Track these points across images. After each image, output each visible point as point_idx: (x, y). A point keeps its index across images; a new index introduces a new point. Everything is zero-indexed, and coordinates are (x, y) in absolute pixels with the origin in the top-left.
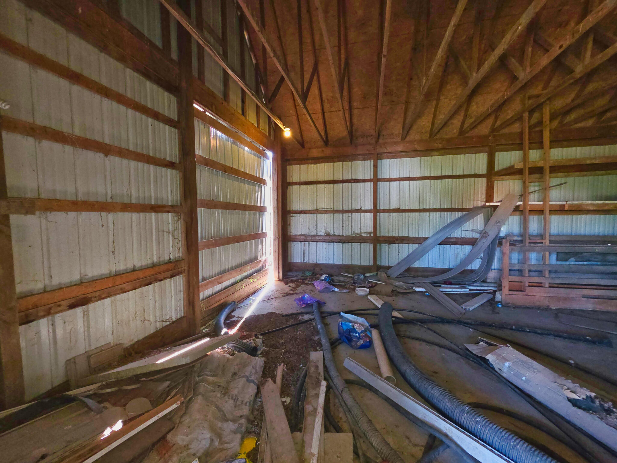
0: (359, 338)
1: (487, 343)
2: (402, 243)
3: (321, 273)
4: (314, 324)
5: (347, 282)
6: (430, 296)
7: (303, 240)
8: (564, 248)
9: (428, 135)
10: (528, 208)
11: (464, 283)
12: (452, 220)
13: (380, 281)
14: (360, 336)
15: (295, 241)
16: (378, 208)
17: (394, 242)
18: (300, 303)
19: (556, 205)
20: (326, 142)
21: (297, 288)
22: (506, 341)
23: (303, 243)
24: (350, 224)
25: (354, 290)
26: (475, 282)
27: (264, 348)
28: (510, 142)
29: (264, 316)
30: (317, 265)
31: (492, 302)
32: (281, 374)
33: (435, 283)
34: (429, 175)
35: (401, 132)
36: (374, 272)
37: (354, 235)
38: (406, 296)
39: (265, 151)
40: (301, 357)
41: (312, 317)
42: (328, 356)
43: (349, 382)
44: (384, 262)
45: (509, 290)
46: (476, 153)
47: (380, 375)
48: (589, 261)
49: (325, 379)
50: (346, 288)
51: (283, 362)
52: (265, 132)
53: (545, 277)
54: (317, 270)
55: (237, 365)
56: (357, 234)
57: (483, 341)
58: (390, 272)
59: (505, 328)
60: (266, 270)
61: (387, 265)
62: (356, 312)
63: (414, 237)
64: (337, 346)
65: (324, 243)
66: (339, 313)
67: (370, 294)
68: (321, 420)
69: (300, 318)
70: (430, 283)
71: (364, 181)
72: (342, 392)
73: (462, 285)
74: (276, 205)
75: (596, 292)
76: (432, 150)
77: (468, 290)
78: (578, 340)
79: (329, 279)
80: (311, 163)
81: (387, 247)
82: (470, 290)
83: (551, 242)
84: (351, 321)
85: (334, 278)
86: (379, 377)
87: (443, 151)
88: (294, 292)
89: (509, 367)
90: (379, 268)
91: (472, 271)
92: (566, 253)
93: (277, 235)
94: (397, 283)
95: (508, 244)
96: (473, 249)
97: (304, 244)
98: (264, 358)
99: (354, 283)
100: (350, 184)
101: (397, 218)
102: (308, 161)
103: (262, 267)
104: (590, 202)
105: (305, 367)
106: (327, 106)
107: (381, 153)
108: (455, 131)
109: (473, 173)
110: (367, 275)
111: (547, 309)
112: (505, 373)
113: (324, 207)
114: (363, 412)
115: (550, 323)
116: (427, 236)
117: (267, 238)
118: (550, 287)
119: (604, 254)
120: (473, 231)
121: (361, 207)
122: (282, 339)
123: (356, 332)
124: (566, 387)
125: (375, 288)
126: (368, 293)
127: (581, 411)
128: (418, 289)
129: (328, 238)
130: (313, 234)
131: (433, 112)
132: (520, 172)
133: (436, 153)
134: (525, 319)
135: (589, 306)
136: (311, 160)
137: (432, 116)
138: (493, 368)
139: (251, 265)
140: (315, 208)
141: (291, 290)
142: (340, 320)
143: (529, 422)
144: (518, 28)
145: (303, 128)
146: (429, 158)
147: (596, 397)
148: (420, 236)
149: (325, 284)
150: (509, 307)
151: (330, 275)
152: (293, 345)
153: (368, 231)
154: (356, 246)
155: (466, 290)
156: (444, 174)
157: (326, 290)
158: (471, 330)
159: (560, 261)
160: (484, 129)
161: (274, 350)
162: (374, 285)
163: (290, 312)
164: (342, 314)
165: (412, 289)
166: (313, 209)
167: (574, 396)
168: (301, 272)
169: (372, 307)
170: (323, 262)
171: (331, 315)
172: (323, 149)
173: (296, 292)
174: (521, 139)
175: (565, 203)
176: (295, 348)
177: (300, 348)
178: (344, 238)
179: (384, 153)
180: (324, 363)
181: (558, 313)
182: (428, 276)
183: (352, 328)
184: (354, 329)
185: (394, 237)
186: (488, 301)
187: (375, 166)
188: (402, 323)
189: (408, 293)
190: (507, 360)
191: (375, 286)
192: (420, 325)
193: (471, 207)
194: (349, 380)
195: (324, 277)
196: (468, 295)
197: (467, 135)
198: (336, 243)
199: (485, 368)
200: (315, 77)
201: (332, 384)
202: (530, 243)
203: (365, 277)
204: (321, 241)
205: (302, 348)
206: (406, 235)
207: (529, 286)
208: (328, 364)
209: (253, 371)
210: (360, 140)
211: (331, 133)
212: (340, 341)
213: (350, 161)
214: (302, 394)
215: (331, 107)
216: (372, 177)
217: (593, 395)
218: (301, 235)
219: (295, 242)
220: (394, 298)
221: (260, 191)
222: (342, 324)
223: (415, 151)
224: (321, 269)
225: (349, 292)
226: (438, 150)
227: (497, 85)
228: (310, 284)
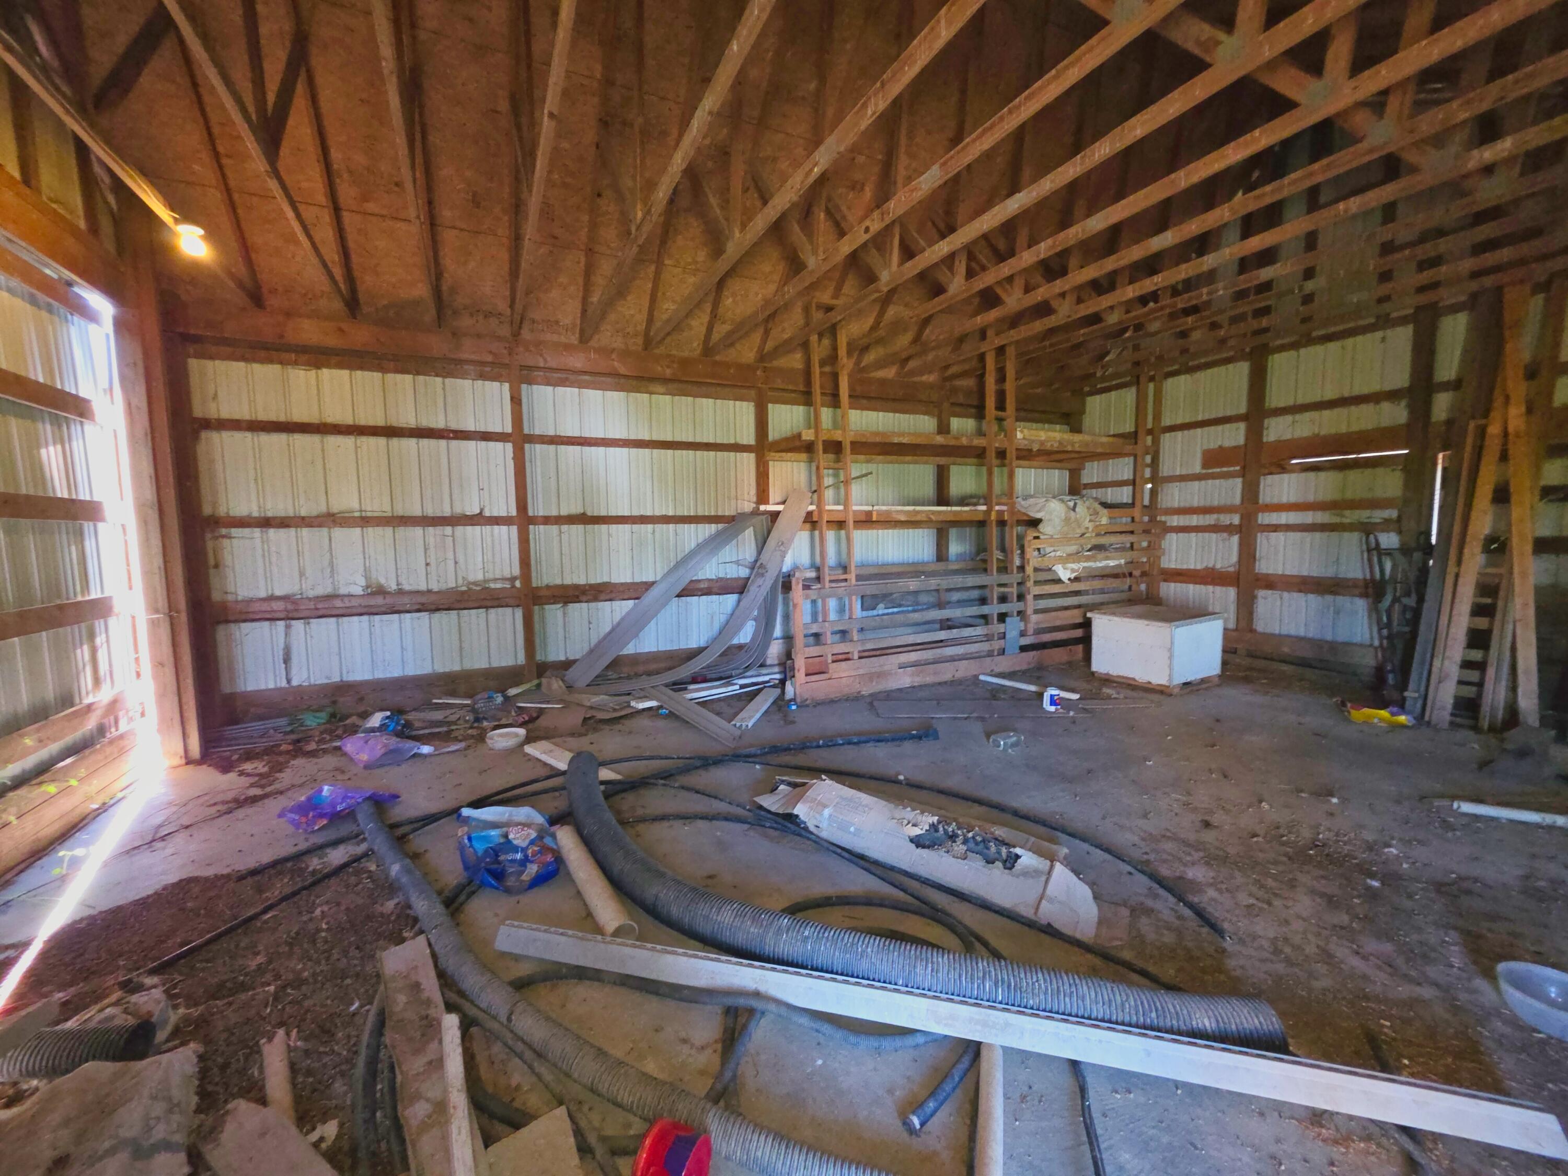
0: (525, 861)
1: (789, 784)
2: (596, 599)
3: (361, 709)
4: (373, 868)
5: (455, 723)
6: (672, 715)
7: (282, 615)
8: (871, 588)
9: (640, 340)
10: (825, 519)
11: (728, 673)
12: (700, 541)
13: (548, 702)
14: (526, 856)
15: (245, 621)
16: (530, 513)
17: (576, 600)
18: (304, 820)
19: (861, 511)
20: (352, 303)
21: (278, 775)
22: (817, 772)
23: (281, 624)
24: (450, 555)
25: (481, 738)
26: (748, 668)
27: (182, 1011)
28: (790, 387)
29: (143, 904)
30: (343, 688)
31: (781, 704)
32: (286, 1062)
33: (674, 684)
34: (647, 438)
35: (578, 322)
36: (530, 681)
37: (464, 588)
38: (619, 727)
39: (76, 289)
40: (348, 981)
41: (363, 847)
42: (445, 941)
43: (521, 985)
44: (555, 652)
45: (807, 675)
46: (736, 399)
47: (598, 930)
48: (900, 606)
49: (450, 1007)
50: (456, 740)
51: (281, 1024)
52: (71, 213)
53: (851, 641)
54: (346, 702)
55: (66, 1122)
56: (475, 583)
57: (783, 782)
58: (571, 674)
59: (808, 747)
60: (121, 737)
61: (563, 658)
62: (500, 797)
63: (622, 584)
64: (461, 904)
65: (365, 618)
66: (456, 811)
67: (529, 740)
68: (465, 1124)
69: (314, 863)
70: (667, 685)
71: (486, 436)
72: (509, 1019)
73: (727, 679)
74: (149, 494)
75: (913, 656)
76: (652, 380)
77: (737, 687)
78: (902, 739)
79: (397, 724)
80: (296, 363)
81: (560, 614)
82: (742, 687)
83: (859, 578)
84: (494, 825)
85: (411, 716)
86: (599, 937)
87: (676, 385)
88: (268, 789)
89: (830, 816)
90: (542, 669)
91: (740, 647)
92: (874, 596)
93: (162, 603)
94: (596, 700)
95: (800, 586)
96: (739, 601)
97: (288, 627)
98: (192, 1045)
99: (477, 720)
100: (443, 443)
101: (581, 539)
102: (286, 356)
103: (101, 730)
104: (900, 508)
105: (371, 1003)
106: (347, 192)
107: (530, 368)
108: (695, 345)
109: (732, 441)
110: (512, 692)
111: (856, 698)
112: (827, 832)
113: (355, 505)
114: (578, 1037)
115: (863, 721)
116: (651, 579)
117: (112, 621)
118: (860, 658)
119: (916, 593)
120: (737, 563)
121: (482, 510)
122: (258, 953)
123: (516, 849)
124: (905, 822)
125: (538, 722)
126: (522, 738)
127: (926, 851)
128: (641, 706)
129: (379, 600)
130: (320, 591)
131: (649, 292)
132: (809, 448)
133: (661, 389)
134: (833, 722)
135: (905, 680)
136: (296, 351)
137: (648, 297)
138: (806, 829)
139: (38, 730)
140: (323, 509)
141: (252, 785)
142: (462, 831)
143: (869, 901)
144: (811, 170)
145: (257, 238)
146: (646, 396)
147: (939, 822)
148: (637, 580)
149: (384, 739)
150: (807, 706)
151: (398, 712)
152: (306, 957)
153: (507, 574)
154: (474, 618)
155: (733, 690)
156: (678, 438)
157: (392, 758)
158: (758, 767)
159: (867, 610)
160: (747, 352)
161: (230, 1004)
162: (535, 715)
163: (266, 857)
164: (466, 812)
165: (629, 706)
166: (314, 513)
167: (917, 831)
168: (282, 722)
169: (542, 772)
170: (367, 676)
171: (424, 826)
172: (344, 326)
173: (277, 786)
174: (808, 382)
175: (870, 508)
176: (318, 962)
177: (336, 956)
178: (432, 598)
179: (538, 368)
180: (436, 966)
181: (873, 701)
182: (658, 672)
183: (502, 840)
184: (509, 842)
185: (576, 587)
186: (774, 703)
187: (516, 400)
188: (624, 791)
189: (621, 717)
190: (825, 806)
191: (538, 717)
192: (664, 785)
193: (733, 513)
194: (520, 979)
195: (376, 720)
196: (738, 697)
197: (718, 358)
198: (408, 615)
199: (794, 833)
200: (300, 88)
201: (472, 1012)
202: (831, 581)
203: (507, 698)
204: (354, 611)
205: (345, 953)
206: (606, 579)
207: (833, 662)
208: (450, 963)
209: (159, 1109)
210: (465, 322)
211: (366, 282)
212: (468, 889)
213: (437, 376)
214: (379, 1087)
215: (365, 198)
216: (509, 430)
217: (935, 819)
218: (272, 598)
219: (244, 625)
220: (591, 737)
221: (61, 440)
222: (470, 839)
223: (616, 375)
224: (361, 699)
225: (468, 748)
226: (665, 381)
227: (767, 268)
228: (325, 751)
